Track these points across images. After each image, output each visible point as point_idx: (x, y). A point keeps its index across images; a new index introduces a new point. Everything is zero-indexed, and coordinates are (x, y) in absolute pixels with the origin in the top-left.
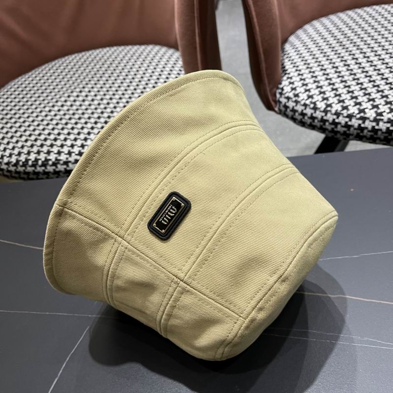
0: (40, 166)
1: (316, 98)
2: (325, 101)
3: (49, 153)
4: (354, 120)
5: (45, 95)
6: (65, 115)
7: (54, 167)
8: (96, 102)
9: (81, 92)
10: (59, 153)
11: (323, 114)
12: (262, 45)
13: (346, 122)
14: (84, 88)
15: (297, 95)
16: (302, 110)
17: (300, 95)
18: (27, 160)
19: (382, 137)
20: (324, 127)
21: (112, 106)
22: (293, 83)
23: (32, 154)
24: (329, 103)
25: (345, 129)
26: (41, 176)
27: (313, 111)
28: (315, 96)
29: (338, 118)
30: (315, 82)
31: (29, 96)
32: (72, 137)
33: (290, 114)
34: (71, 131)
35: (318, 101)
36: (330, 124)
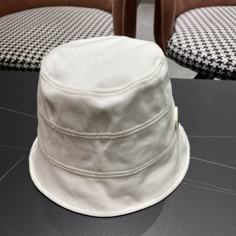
0: (13, 63)
1: (192, 48)
2: (198, 50)
3: (19, 56)
4: (214, 63)
6: (34, 36)
7: (21, 65)
8: (55, 33)
9: (46, 26)
10: (26, 57)
11: (195, 57)
13: (209, 64)
14: (49, 24)
15: (180, 45)
16: (183, 54)
17: (183, 45)
18: (4, 58)
19: (230, 76)
20: (195, 66)
21: (64, 36)
22: (177, 37)
23: (8, 55)
24: (200, 51)
25: (207, 68)
27: (189, 55)
29: (204, 60)
30: (193, 38)
31: (13, 24)
32: (36, 49)
33: (175, 56)
34: (36, 46)
35: (193, 49)
36: (199, 64)
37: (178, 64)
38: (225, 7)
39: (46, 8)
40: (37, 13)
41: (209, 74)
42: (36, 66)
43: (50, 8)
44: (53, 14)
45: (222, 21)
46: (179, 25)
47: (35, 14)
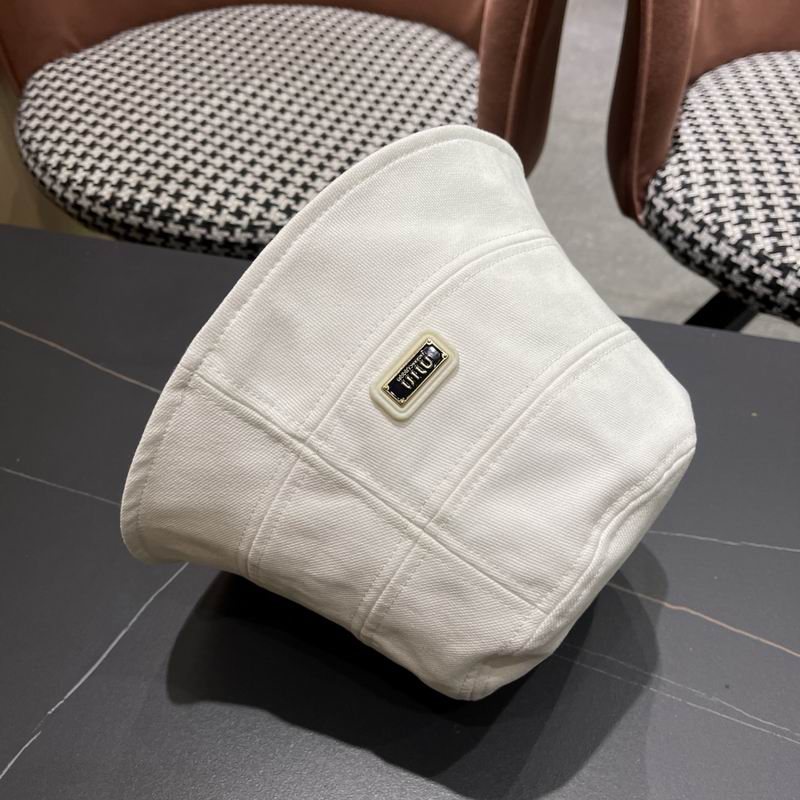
0: (156, 219)
1: (727, 215)
2: (743, 227)
3: (178, 196)
4: (791, 278)
5: (189, 76)
6: (222, 127)
7: (182, 228)
8: (288, 117)
9: (262, 87)
10: (198, 201)
11: (733, 251)
12: (649, 84)
13: (775, 279)
14: (269, 80)
15: (689, 201)
16: (693, 233)
17: (696, 201)
18: (132, 201)
20: (727, 276)
21: (318, 131)
22: (687, 174)
23: (144, 190)
24: (750, 231)
25: (768, 291)
26: (151, 238)
27: (713, 240)
28: (725, 211)
29: (760, 265)
30: (733, 182)
31: (157, 70)
32: (229, 175)
33: (667, 234)
34: (229, 163)
35: (729, 221)
36: (742, 273)
37: (676, 259)
42: (227, 234)
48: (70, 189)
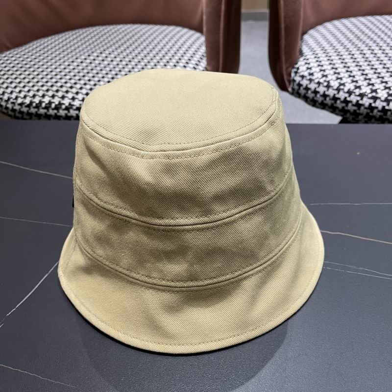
0: (53, 109)
1: (330, 77)
2: (339, 81)
3: (63, 97)
4: (365, 99)
6: (83, 69)
7: (66, 112)
8: (115, 63)
9: (101, 53)
10: (73, 99)
11: (336, 92)
12: (285, 21)
13: (358, 101)
14: (104, 50)
15: (311, 74)
16: (315, 88)
17: (315, 74)
18: (41, 102)
20: (335, 105)
21: (130, 66)
22: (306, 63)
23: (46, 97)
24: (342, 82)
25: (355, 108)
27: (325, 89)
29: (350, 96)
30: (330, 64)
32: (88, 87)
33: (303, 92)
34: (87, 82)
35: (332, 80)
36: (342, 102)
37: (309, 104)
38: (379, 17)
39: (97, 28)
40: (85, 35)
41: (358, 117)
43: (104, 27)
44: (110, 36)
45: (375, 38)
46: (308, 45)
47: (82, 37)
48: (10, 102)
